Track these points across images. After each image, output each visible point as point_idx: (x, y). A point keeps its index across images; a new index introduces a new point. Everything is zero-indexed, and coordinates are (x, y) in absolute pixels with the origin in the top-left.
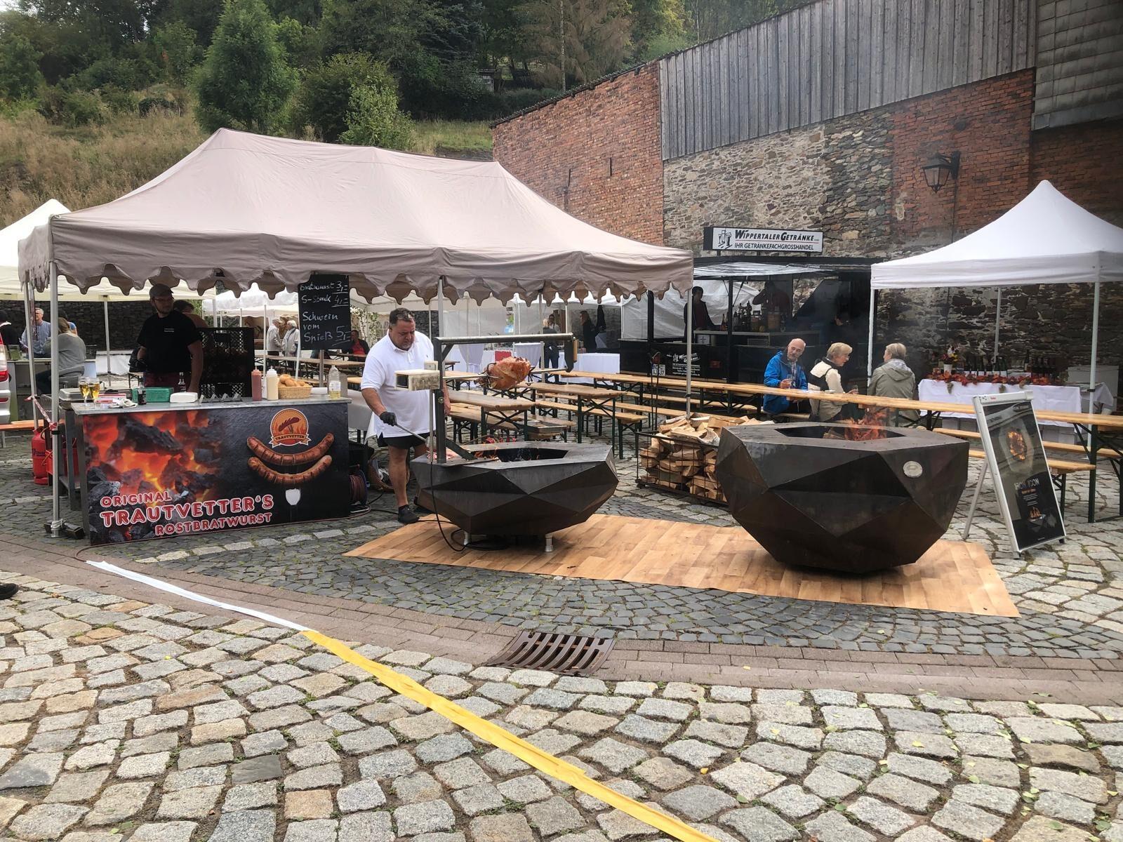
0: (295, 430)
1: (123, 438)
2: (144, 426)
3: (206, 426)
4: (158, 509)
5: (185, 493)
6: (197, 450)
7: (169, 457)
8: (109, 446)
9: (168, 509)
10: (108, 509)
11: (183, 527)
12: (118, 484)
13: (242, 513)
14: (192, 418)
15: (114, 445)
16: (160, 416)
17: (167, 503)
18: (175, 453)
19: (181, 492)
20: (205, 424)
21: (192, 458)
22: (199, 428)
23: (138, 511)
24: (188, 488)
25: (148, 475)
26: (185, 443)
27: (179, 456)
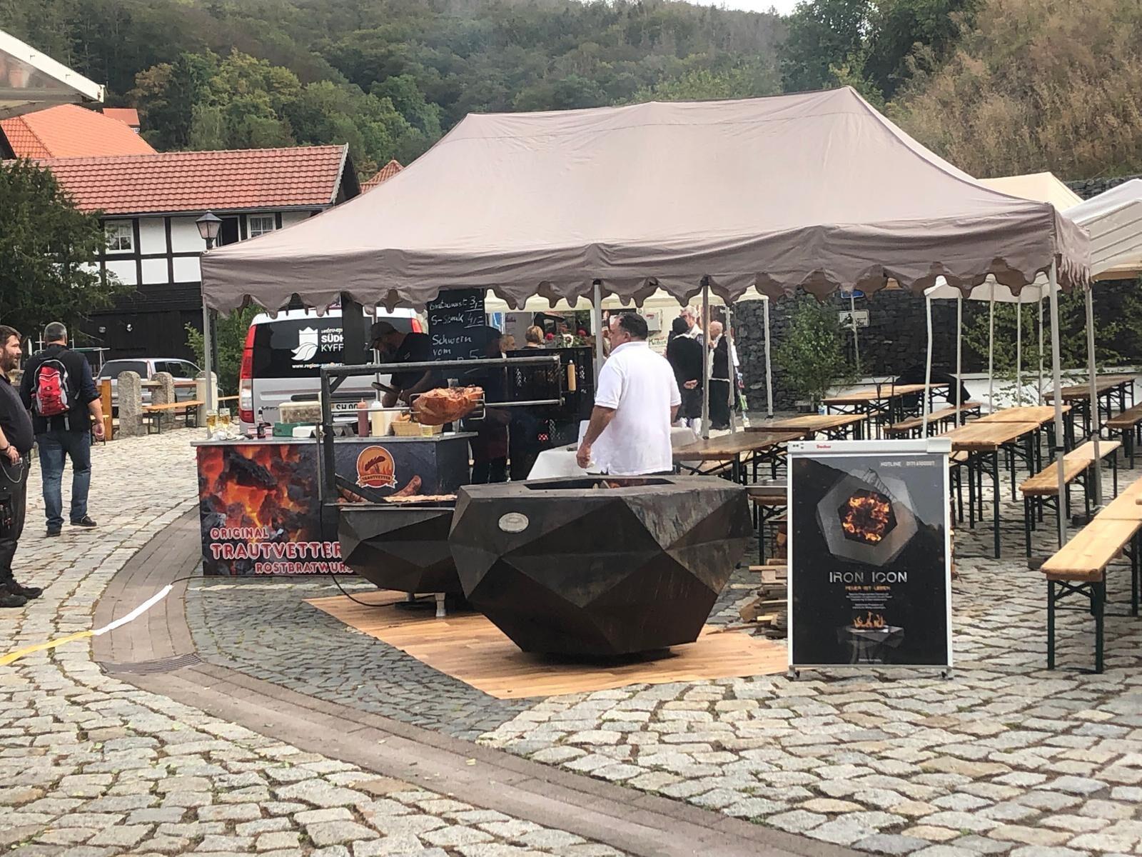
0: (381, 470)
1: (227, 470)
2: (244, 459)
3: (297, 461)
4: (257, 546)
5: (281, 531)
6: (290, 486)
7: (266, 492)
8: (217, 477)
9: (266, 546)
10: (217, 541)
11: (278, 567)
12: (224, 516)
13: (333, 559)
14: (284, 452)
15: (220, 477)
16: (258, 449)
17: (265, 540)
18: (270, 489)
19: (277, 530)
20: (296, 459)
21: (286, 495)
22: (292, 463)
23: (241, 547)
24: (283, 526)
25: (249, 510)
26: (280, 478)
27: (274, 492)
